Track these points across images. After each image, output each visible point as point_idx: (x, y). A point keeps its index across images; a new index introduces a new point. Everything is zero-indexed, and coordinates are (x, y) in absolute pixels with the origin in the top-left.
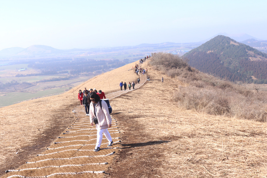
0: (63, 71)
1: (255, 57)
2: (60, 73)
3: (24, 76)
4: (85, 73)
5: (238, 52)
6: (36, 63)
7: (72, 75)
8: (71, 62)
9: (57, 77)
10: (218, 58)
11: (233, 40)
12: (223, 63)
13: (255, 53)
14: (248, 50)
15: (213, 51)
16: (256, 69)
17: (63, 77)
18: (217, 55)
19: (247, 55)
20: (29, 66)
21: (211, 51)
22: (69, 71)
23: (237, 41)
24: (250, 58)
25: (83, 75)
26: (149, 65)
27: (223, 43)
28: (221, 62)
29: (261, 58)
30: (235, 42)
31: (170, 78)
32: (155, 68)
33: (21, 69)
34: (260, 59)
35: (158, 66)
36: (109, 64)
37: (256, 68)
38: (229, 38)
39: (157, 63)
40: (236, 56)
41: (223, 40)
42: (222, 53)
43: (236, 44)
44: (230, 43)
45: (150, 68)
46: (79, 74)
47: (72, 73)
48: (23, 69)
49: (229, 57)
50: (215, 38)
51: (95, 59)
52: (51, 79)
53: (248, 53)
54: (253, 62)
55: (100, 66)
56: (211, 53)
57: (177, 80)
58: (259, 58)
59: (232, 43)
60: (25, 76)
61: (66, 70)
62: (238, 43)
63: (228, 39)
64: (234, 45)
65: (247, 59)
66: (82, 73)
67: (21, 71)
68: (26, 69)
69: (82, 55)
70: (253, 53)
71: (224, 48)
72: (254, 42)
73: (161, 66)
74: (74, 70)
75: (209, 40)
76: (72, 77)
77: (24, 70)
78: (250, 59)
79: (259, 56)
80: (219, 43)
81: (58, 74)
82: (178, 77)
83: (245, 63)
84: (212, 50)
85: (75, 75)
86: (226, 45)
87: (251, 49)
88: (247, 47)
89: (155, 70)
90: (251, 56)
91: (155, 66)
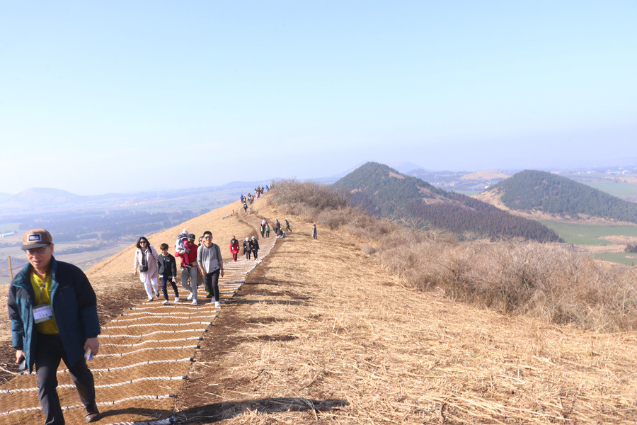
0: (88, 234)
1: (432, 198)
2: (83, 238)
3: (11, 247)
4: (130, 237)
5: (403, 190)
6: (36, 221)
7: (105, 242)
8: (103, 217)
9: (77, 246)
10: (371, 202)
11: (393, 170)
12: (380, 209)
13: (431, 191)
14: (420, 186)
15: (360, 190)
16: (436, 218)
17: (89, 246)
18: (367, 196)
19: (420, 195)
20: (21, 228)
21: (356, 190)
22: (99, 234)
23: (400, 172)
24: (425, 199)
25: (125, 240)
26: (270, 204)
27: (377, 175)
28: (377, 208)
29: (442, 199)
30: (397, 173)
31: (328, 230)
32: (287, 210)
33: (6, 232)
34: (440, 201)
35: (293, 205)
36: (173, 219)
37: (435, 216)
38: (387, 167)
39: (290, 200)
40: (400, 197)
41: (376, 170)
42: (377, 192)
43: (399, 177)
44: (388, 175)
45: (274, 210)
46: (118, 240)
47: (104, 237)
48: (9, 232)
49: (389, 199)
50: (363, 166)
51: (148, 211)
52: (65, 250)
53: (420, 192)
54: (430, 206)
55: (157, 223)
56: (358, 194)
57: (345, 233)
58: (438, 200)
59: (392, 174)
60: (14, 246)
61: (93, 233)
62: (402, 175)
63: (385, 169)
64: (396, 179)
65: (420, 202)
66: (123, 238)
67: (5, 236)
68: (16, 232)
69: (125, 205)
70: (429, 191)
71: (379, 185)
72: (423, 174)
73: (300, 205)
74: (108, 232)
75: (352, 171)
76: (105, 245)
77: (11, 235)
78: (424, 202)
79: (439, 196)
80: (370, 176)
81: (79, 239)
82: (346, 227)
83: (417, 209)
84: (358, 188)
85: (111, 241)
86: (383, 178)
87: (426, 185)
88: (419, 180)
89: (287, 213)
90: (427, 197)
91: (286, 205)
